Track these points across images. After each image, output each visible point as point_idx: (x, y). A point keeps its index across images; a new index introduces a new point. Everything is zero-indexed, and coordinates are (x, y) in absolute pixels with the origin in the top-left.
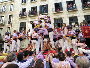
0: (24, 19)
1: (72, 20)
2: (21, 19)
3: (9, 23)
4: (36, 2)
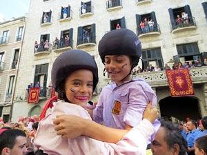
0: (45, 57)
1: (149, 56)
2: (38, 58)
3: (14, 67)
4: (70, 20)
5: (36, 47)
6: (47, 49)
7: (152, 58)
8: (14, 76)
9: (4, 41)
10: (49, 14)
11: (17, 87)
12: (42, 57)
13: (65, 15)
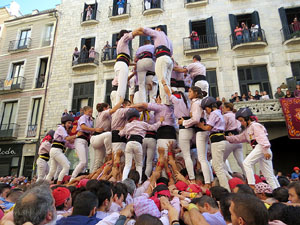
0: (89, 71)
1: (249, 77)
2: (78, 73)
3: (39, 84)
4: (127, 17)
6: (92, 60)
7: (253, 81)
8: (40, 99)
9: (22, 44)
10: (94, 7)
11: (46, 115)
12: (84, 72)
13: (121, 10)
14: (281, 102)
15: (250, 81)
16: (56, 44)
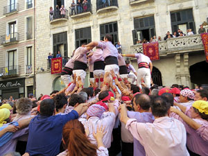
1: (179, 19)
5: (51, 14)
7: (182, 22)
8: (31, 47)
9: (12, 8)
11: (37, 58)
12: (59, 25)
14: (202, 36)
15: (179, 22)
16: (37, 5)
